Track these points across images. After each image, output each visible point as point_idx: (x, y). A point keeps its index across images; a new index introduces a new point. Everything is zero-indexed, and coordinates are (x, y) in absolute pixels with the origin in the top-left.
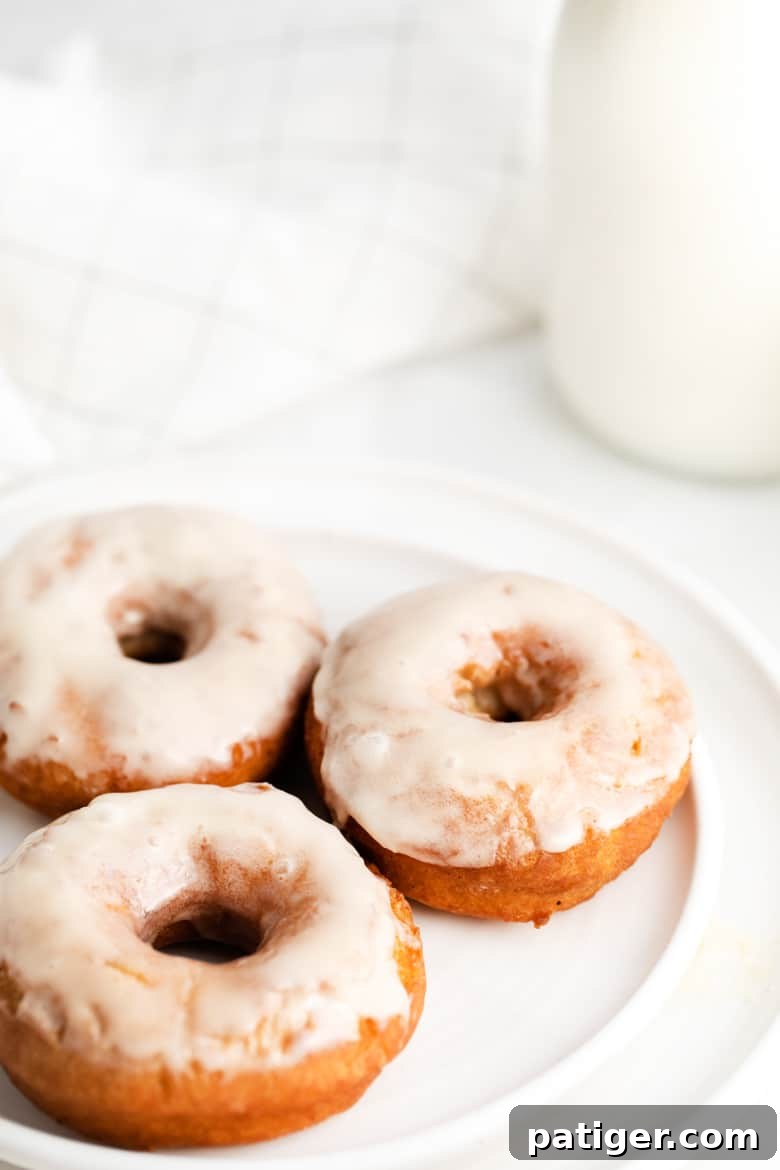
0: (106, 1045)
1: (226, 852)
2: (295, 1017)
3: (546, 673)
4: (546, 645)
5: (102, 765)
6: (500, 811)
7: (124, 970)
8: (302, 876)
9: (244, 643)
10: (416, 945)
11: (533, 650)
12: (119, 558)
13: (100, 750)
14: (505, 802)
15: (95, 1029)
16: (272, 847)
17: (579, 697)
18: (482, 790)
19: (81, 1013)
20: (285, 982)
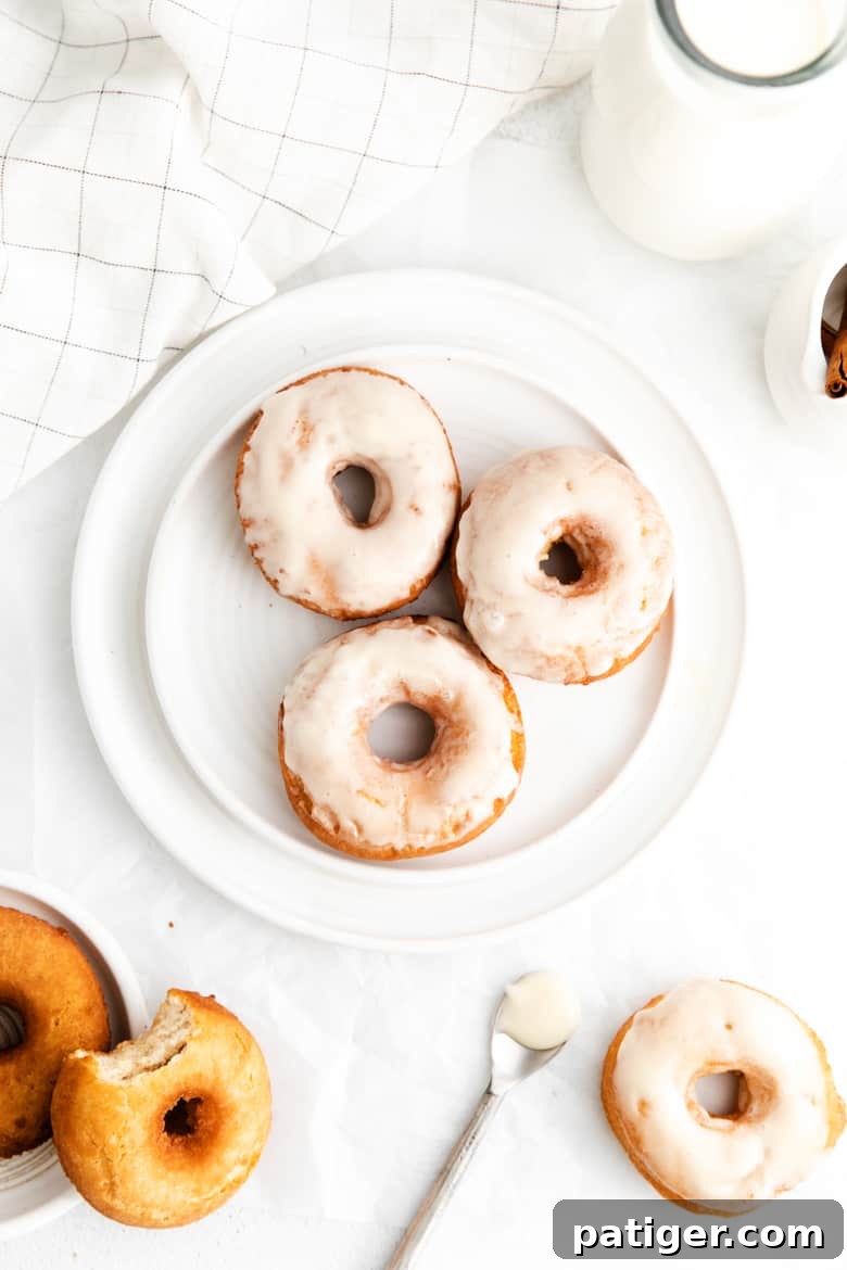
0: (362, 840)
1: (413, 688)
2: (460, 814)
3: (591, 541)
4: (592, 528)
5: (338, 607)
6: (568, 662)
7: (366, 795)
8: (457, 704)
9: (412, 514)
10: (519, 730)
11: (584, 528)
12: (332, 440)
13: (336, 600)
14: (571, 655)
15: (356, 834)
16: (438, 682)
17: (612, 573)
18: (559, 651)
19: (347, 824)
20: (454, 800)
